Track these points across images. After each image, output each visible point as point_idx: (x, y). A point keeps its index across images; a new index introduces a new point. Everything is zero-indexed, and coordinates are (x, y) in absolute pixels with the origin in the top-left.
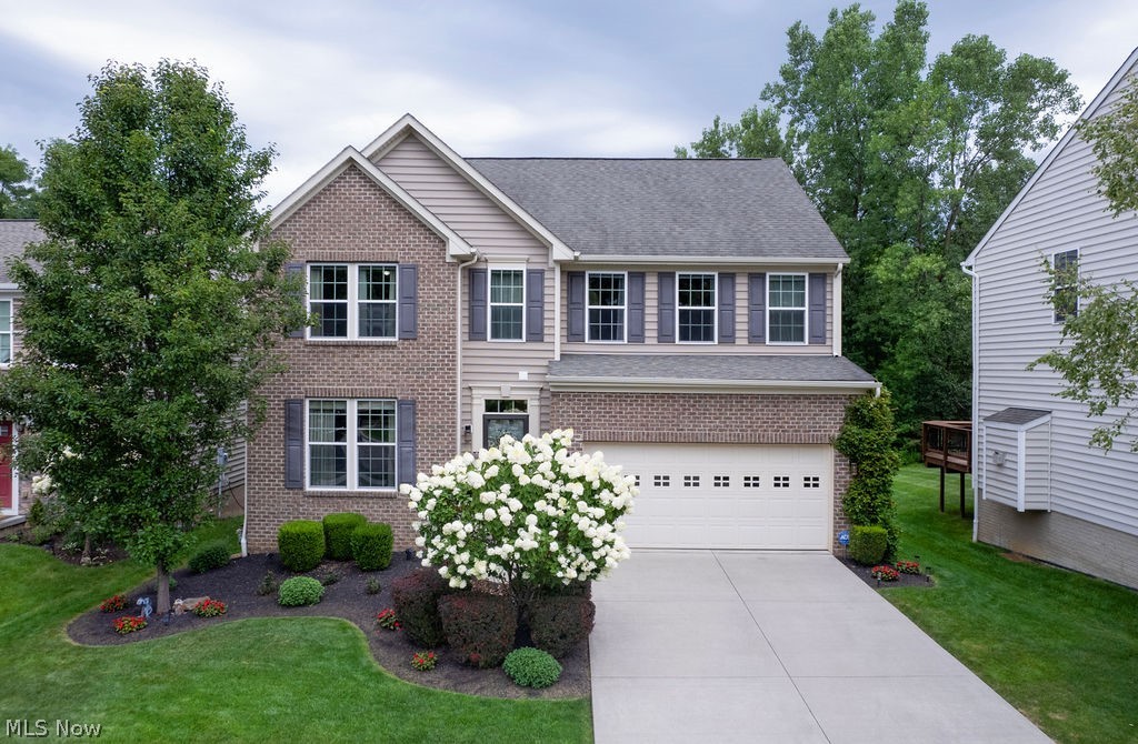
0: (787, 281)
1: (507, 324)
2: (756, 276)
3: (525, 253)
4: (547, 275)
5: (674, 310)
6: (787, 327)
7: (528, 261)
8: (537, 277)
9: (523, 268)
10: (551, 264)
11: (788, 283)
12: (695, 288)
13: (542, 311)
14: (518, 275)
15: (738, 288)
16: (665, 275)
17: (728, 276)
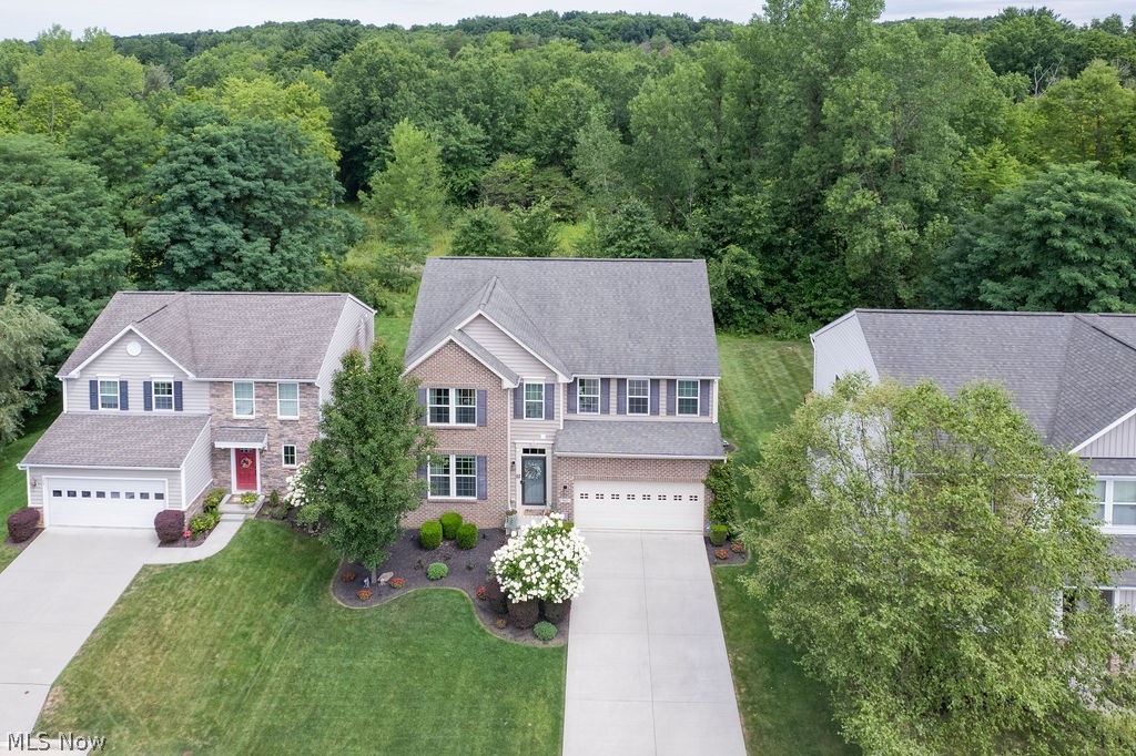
1: (534, 411)
2: (671, 381)
3: (544, 377)
4: (556, 388)
5: (626, 398)
6: (688, 407)
7: (545, 380)
8: (551, 388)
9: (542, 383)
10: (558, 384)
11: (689, 385)
12: (638, 386)
13: (553, 404)
14: (540, 386)
15: (661, 388)
17: (656, 380)
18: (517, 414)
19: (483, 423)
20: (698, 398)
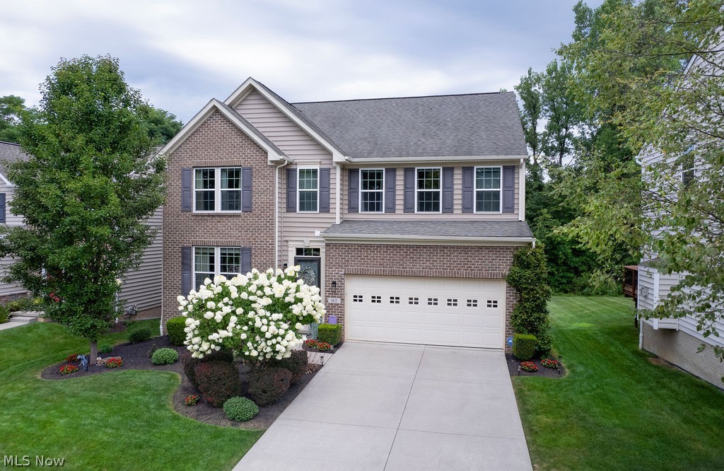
0: (488, 172)
1: (308, 202)
2: (467, 169)
3: (318, 158)
4: (332, 172)
5: (414, 192)
6: (488, 202)
7: (320, 163)
8: (326, 173)
9: (317, 167)
10: (334, 165)
12: (427, 177)
13: (329, 194)
14: (315, 171)
15: (455, 177)
16: (408, 170)
17: (449, 169)
18: (290, 208)
19: (248, 209)
20: (501, 190)
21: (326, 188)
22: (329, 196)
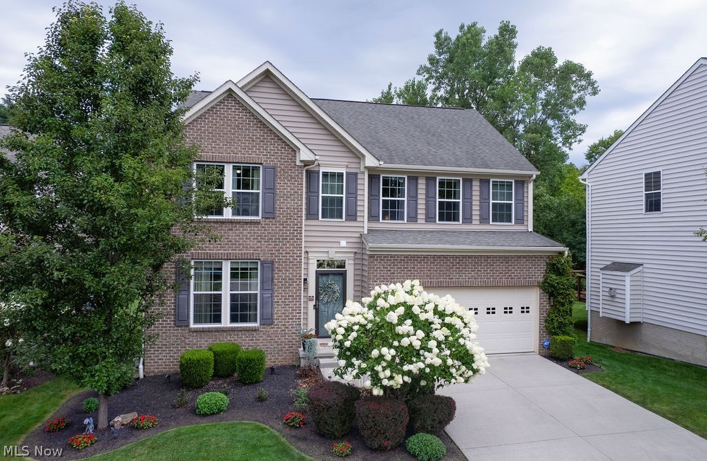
0: (502, 185)
1: (332, 209)
2: (484, 181)
3: (345, 161)
4: (359, 176)
5: (435, 202)
7: (347, 167)
8: (353, 177)
10: (362, 169)
11: (503, 186)
12: (448, 188)
13: (356, 200)
14: (340, 175)
15: (474, 188)
16: (430, 178)
17: (468, 180)
18: (311, 215)
19: (270, 214)
20: (513, 202)
21: (353, 194)
22: (356, 203)
